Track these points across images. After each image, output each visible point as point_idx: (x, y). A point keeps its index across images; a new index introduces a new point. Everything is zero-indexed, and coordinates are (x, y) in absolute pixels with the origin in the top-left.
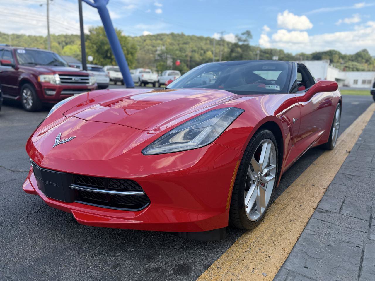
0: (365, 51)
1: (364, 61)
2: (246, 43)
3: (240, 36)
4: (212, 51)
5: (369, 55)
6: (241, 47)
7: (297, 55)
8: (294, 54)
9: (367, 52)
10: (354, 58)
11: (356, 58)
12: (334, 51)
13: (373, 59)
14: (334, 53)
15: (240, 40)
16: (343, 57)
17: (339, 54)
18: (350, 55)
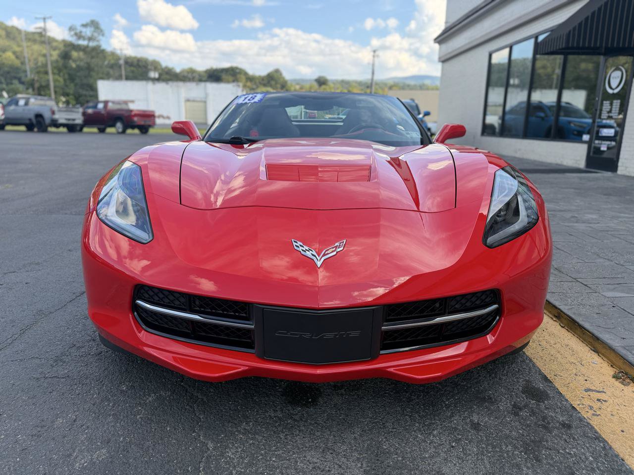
0: (277, 71)
1: (279, 86)
2: (92, 44)
3: (79, 29)
4: (14, 53)
5: (283, 78)
6: (84, 49)
7: (183, 71)
8: (178, 70)
9: (281, 74)
10: (265, 82)
11: (269, 82)
12: (237, 68)
13: (289, 83)
14: (238, 71)
15: (79, 36)
16: (250, 79)
17: (246, 74)
18: (260, 77)
